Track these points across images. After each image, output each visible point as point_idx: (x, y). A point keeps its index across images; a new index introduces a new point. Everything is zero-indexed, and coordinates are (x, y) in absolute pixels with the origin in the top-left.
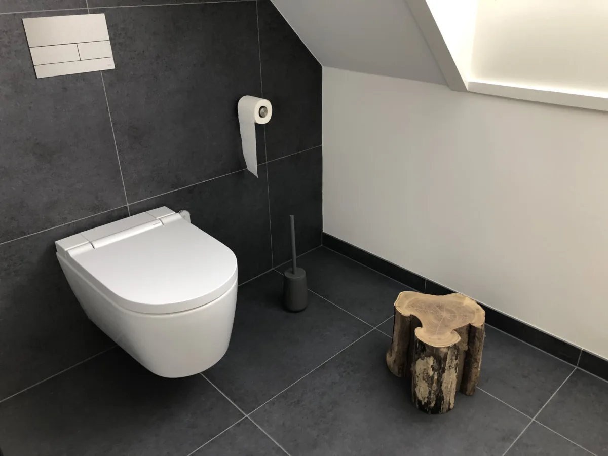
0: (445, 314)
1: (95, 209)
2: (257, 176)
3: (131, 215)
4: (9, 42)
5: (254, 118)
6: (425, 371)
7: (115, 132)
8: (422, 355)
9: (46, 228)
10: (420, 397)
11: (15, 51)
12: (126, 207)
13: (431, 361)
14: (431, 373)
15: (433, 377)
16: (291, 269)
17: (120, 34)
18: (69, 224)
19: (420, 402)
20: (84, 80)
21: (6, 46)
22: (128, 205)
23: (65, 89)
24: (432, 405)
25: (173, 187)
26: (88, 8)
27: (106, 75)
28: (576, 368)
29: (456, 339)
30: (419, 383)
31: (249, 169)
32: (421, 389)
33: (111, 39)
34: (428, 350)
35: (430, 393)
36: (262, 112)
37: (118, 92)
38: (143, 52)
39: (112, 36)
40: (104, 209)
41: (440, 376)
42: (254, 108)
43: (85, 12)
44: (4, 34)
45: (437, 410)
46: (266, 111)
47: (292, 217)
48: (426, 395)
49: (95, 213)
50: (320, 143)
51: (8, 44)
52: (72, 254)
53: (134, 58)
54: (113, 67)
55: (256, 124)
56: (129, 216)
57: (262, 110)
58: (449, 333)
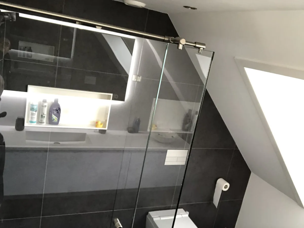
2: (217, 207)
3: (171, 209)
5: (222, 188)
9: (148, 207)
18: (154, 207)
22: (172, 205)
25: (187, 203)
26: (184, 148)
27: (181, 166)
31: (214, 203)
36: (226, 187)
40: (165, 205)
42: (224, 185)
46: (227, 187)
50: (243, 198)
52: (155, 219)
55: (222, 191)
57: (226, 186)
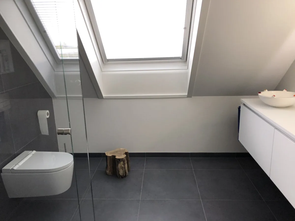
0: (119, 152)
6: (121, 166)
8: (120, 162)
10: (121, 174)
13: (122, 163)
14: (123, 166)
15: (123, 167)
19: (121, 176)
24: (124, 175)
28: (146, 158)
29: (125, 155)
30: (120, 171)
32: (121, 172)
34: (121, 160)
35: (123, 172)
41: (125, 166)
45: (125, 176)
48: (122, 173)
58: (123, 155)
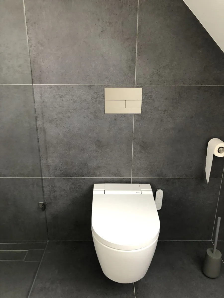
1: (115, 175)
2: (208, 185)
3: (132, 183)
4: (97, 97)
5: (214, 152)
7: (134, 142)
9: (93, 177)
11: (99, 101)
12: (130, 179)
16: (212, 249)
17: (148, 98)
18: (103, 178)
20: (125, 117)
21: (95, 99)
22: (132, 178)
23: (116, 119)
25: (158, 176)
26: (135, 85)
27: (136, 116)
33: (142, 100)
37: (139, 124)
38: (158, 107)
39: (143, 98)
40: (120, 176)
42: (216, 147)
43: (133, 87)
44: (96, 93)
46: (223, 150)
47: (219, 218)
49: (115, 177)
51: (96, 98)
53: (152, 110)
54: (140, 113)
56: (131, 183)
57: (221, 149)
